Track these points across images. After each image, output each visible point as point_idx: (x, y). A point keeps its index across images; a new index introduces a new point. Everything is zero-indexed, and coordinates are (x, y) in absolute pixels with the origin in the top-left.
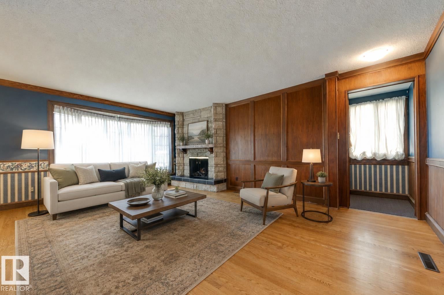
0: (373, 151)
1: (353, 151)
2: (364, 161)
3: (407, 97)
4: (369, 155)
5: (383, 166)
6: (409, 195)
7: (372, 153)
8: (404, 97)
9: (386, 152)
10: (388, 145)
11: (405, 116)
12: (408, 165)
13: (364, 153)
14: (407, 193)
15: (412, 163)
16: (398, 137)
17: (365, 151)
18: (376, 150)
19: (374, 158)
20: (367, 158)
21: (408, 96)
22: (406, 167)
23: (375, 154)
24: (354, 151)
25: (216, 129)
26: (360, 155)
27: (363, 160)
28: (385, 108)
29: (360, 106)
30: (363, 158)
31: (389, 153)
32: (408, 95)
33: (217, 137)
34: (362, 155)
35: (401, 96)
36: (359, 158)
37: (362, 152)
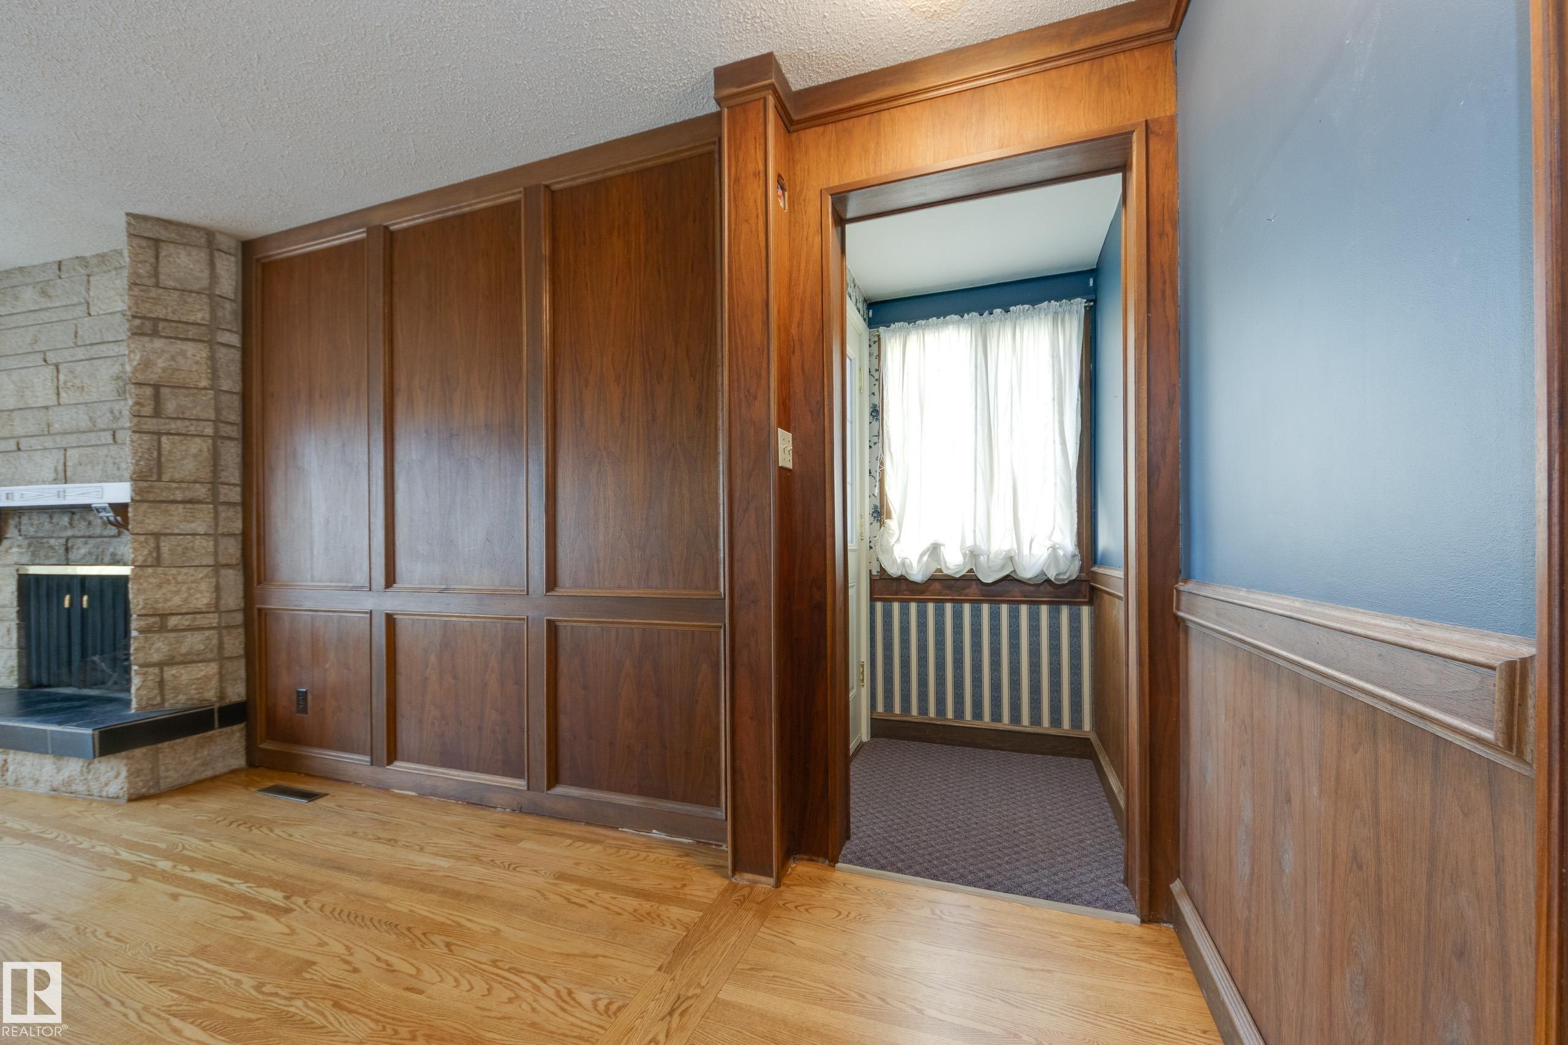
0: (969, 543)
1: (893, 541)
2: (937, 586)
3: (1092, 304)
4: (954, 562)
5: (1004, 609)
6: (1093, 737)
7: (962, 548)
8: (1079, 305)
9: (1015, 547)
10: (1020, 515)
11: (1081, 386)
12: (1090, 603)
13: (935, 549)
14: (1087, 726)
15: (1106, 597)
16: (1058, 478)
17: (940, 541)
18: (979, 538)
19: (971, 570)
20: (946, 572)
21: (1095, 301)
22: (1085, 611)
23: (973, 555)
24: (898, 540)
25: (156, 387)
26: (922, 555)
27: (932, 579)
28: (1014, 350)
29: (921, 332)
30: (931, 570)
31: (1026, 551)
32: (1092, 297)
33: (164, 439)
34: (925, 558)
35: (1070, 297)
36: (917, 573)
37: (926, 544)
